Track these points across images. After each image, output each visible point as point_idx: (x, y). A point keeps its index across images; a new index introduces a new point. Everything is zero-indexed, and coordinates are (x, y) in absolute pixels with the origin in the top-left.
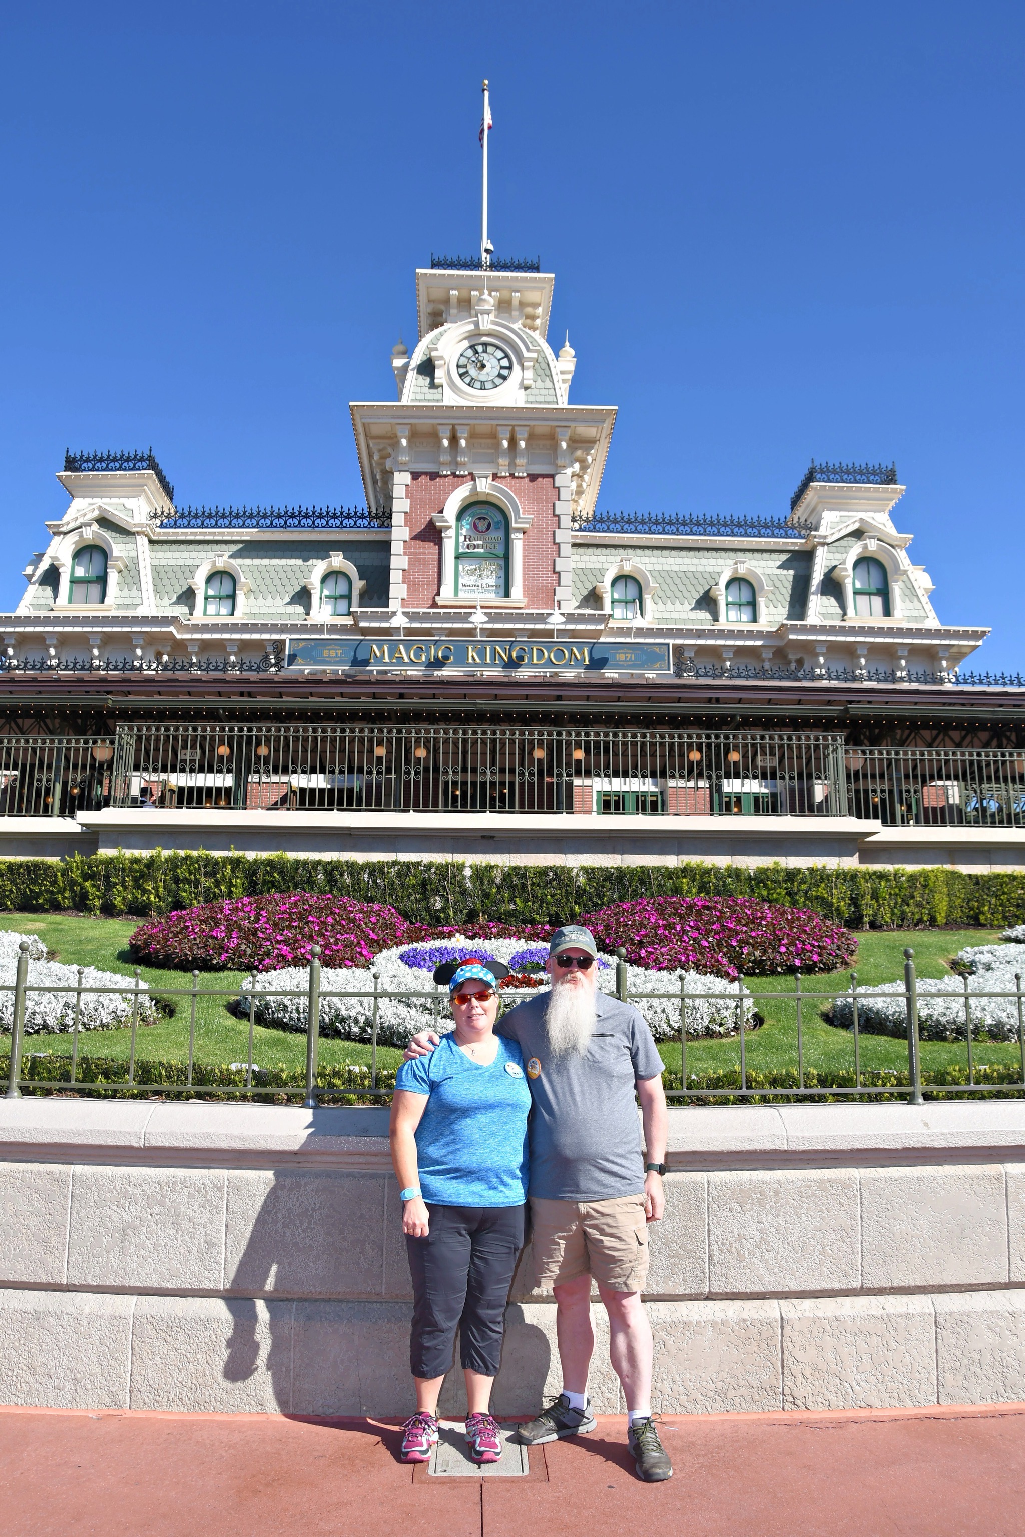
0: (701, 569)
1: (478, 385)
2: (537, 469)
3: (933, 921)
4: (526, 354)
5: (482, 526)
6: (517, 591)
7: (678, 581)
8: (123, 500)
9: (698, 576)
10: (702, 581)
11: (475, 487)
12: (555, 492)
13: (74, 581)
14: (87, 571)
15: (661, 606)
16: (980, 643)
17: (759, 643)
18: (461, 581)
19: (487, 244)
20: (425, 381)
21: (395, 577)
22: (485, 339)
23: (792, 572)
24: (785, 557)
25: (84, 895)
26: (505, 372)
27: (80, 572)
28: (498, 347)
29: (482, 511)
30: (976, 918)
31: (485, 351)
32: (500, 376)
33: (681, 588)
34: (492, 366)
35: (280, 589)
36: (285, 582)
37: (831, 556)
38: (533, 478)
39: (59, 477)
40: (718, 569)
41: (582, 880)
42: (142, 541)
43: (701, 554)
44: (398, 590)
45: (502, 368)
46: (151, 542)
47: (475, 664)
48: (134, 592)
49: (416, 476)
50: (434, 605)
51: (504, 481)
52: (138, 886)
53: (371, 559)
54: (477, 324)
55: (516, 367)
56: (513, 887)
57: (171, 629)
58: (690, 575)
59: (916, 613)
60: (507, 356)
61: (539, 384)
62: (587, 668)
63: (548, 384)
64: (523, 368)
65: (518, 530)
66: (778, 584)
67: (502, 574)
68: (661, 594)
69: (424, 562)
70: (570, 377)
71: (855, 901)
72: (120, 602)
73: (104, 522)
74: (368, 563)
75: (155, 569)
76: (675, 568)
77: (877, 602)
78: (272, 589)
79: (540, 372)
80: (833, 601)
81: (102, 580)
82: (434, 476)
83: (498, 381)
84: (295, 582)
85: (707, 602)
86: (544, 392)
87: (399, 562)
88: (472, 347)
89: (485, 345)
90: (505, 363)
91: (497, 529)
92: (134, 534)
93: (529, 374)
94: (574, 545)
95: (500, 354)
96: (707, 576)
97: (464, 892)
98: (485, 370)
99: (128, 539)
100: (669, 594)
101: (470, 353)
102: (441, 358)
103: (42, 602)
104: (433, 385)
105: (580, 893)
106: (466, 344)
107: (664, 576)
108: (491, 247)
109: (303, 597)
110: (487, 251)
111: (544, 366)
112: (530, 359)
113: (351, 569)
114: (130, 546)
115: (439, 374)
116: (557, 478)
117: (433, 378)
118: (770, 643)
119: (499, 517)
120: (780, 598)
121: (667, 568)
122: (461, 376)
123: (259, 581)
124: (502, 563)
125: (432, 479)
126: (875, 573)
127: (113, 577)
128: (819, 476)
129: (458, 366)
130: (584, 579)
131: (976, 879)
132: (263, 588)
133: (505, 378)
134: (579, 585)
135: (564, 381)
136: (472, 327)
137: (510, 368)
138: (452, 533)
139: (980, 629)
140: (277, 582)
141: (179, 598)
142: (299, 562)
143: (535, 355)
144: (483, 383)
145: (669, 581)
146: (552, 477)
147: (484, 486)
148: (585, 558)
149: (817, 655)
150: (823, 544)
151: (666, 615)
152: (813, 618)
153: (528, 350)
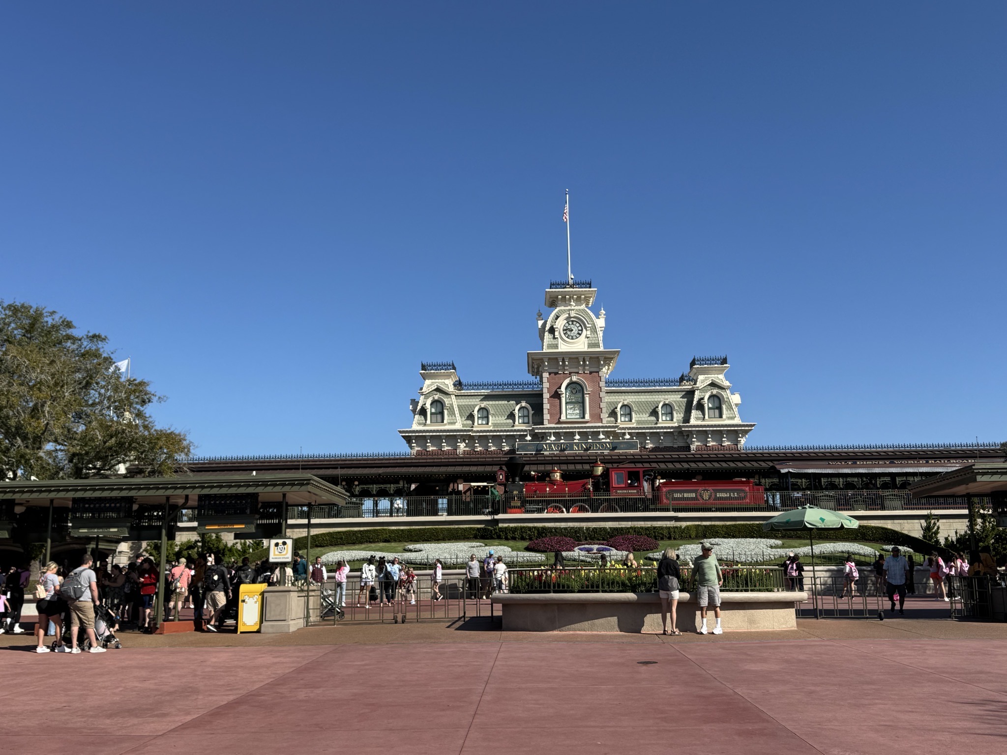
0: (653, 400)
1: (570, 337)
2: (593, 370)
3: (690, 537)
4: (588, 325)
5: (574, 391)
6: (587, 417)
7: (644, 405)
8: (443, 381)
9: (652, 403)
10: (653, 405)
11: (571, 379)
12: (599, 378)
13: (432, 414)
14: (436, 410)
15: (638, 416)
16: (753, 428)
17: (672, 430)
18: (568, 412)
19: (571, 276)
20: (551, 336)
21: (545, 411)
22: (572, 319)
23: (686, 400)
24: (684, 393)
25: (500, 535)
26: (580, 332)
27: (433, 410)
28: (577, 322)
29: (574, 386)
30: (705, 535)
31: (573, 324)
32: (578, 333)
33: (646, 408)
34: (575, 330)
35: (504, 413)
36: (505, 410)
37: (700, 394)
38: (591, 373)
39: (421, 373)
40: (659, 400)
41: (609, 530)
42: (453, 397)
43: (653, 393)
44: (546, 416)
45: (579, 330)
46: (456, 396)
47: (576, 450)
48: (454, 418)
49: (550, 374)
50: (559, 422)
51: (581, 375)
52: (513, 533)
53: (534, 400)
54: (569, 314)
55: (584, 330)
56: (594, 532)
57: (470, 433)
58: (649, 403)
59: (731, 416)
60: (581, 326)
61: (593, 335)
62: (610, 450)
63: (596, 335)
64: (586, 330)
65: (587, 394)
66: (681, 404)
67: (582, 409)
68: (638, 411)
69: (555, 406)
70: (603, 329)
71: (669, 534)
72: (449, 421)
73: (438, 390)
74: (534, 402)
75: (459, 406)
76: (643, 400)
77: (717, 411)
78: (501, 413)
79: (593, 330)
80: (700, 413)
81: (442, 413)
82: (556, 374)
83: (578, 336)
84: (508, 411)
85: (654, 413)
86: (594, 339)
87: (546, 406)
88: (568, 322)
89: (573, 321)
90: (580, 328)
91: (579, 392)
92: (450, 394)
93: (589, 333)
94: (606, 393)
95: (578, 325)
96: (655, 403)
97: (584, 533)
98: (573, 332)
99: (448, 396)
100: (641, 410)
101: (567, 325)
102: (557, 328)
103: (421, 422)
104: (554, 338)
105: (609, 533)
106: (566, 321)
107: (639, 404)
108: (573, 277)
109: (511, 416)
110: (572, 279)
111: (594, 327)
112: (589, 327)
113: (528, 406)
114: (449, 399)
115: (557, 333)
116: (600, 372)
117: (554, 335)
118: (676, 430)
119: (579, 388)
120: (682, 410)
121: (640, 400)
122: (564, 334)
123: (496, 410)
124: (581, 404)
125: (555, 375)
126: (716, 400)
127: (446, 412)
128: (697, 363)
129: (563, 330)
130: (610, 406)
131: (705, 526)
132: (497, 413)
133: (580, 334)
134: (609, 408)
135: (601, 331)
136: (567, 315)
137: (582, 330)
138: (564, 395)
139: (753, 423)
140: (502, 411)
141: (468, 417)
142: (506, 402)
143: (590, 325)
144: (572, 337)
145: (641, 405)
146: (598, 372)
147: (574, 378)
148: (611, 397)
149: (693, 434)
150: (698, 390)
151: (640, 419)
152: (693, 422)
153: (588, 324)
